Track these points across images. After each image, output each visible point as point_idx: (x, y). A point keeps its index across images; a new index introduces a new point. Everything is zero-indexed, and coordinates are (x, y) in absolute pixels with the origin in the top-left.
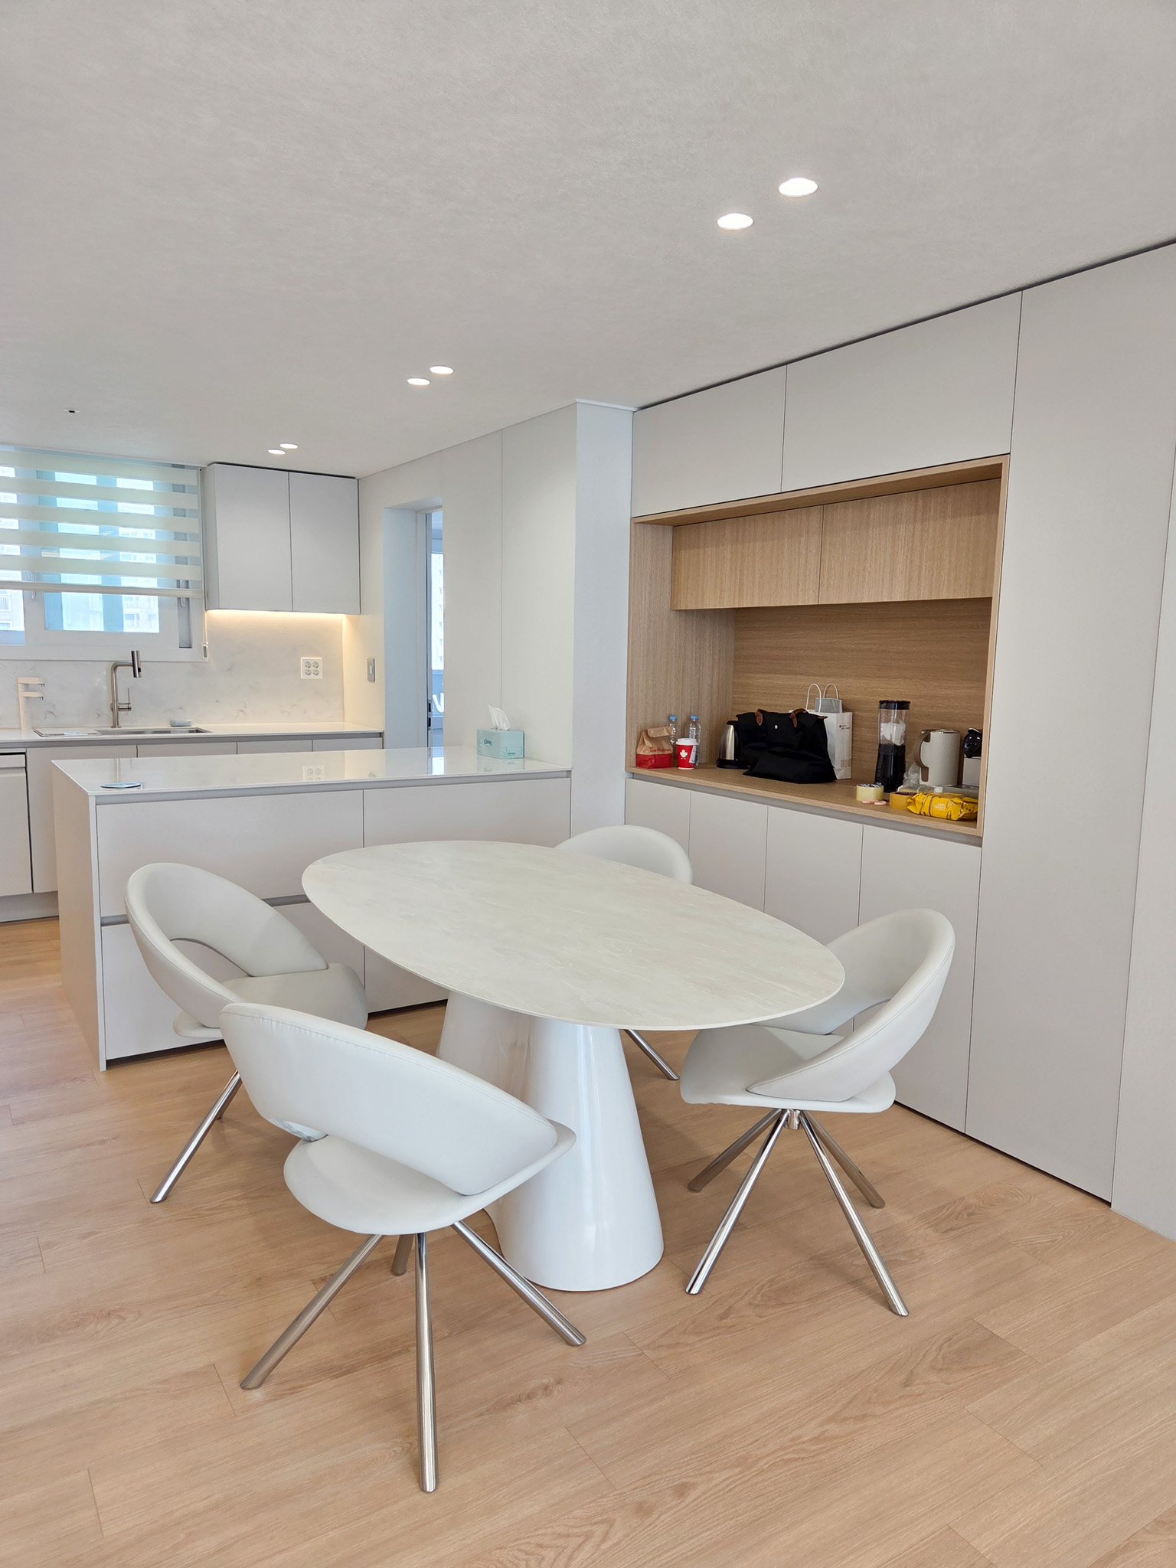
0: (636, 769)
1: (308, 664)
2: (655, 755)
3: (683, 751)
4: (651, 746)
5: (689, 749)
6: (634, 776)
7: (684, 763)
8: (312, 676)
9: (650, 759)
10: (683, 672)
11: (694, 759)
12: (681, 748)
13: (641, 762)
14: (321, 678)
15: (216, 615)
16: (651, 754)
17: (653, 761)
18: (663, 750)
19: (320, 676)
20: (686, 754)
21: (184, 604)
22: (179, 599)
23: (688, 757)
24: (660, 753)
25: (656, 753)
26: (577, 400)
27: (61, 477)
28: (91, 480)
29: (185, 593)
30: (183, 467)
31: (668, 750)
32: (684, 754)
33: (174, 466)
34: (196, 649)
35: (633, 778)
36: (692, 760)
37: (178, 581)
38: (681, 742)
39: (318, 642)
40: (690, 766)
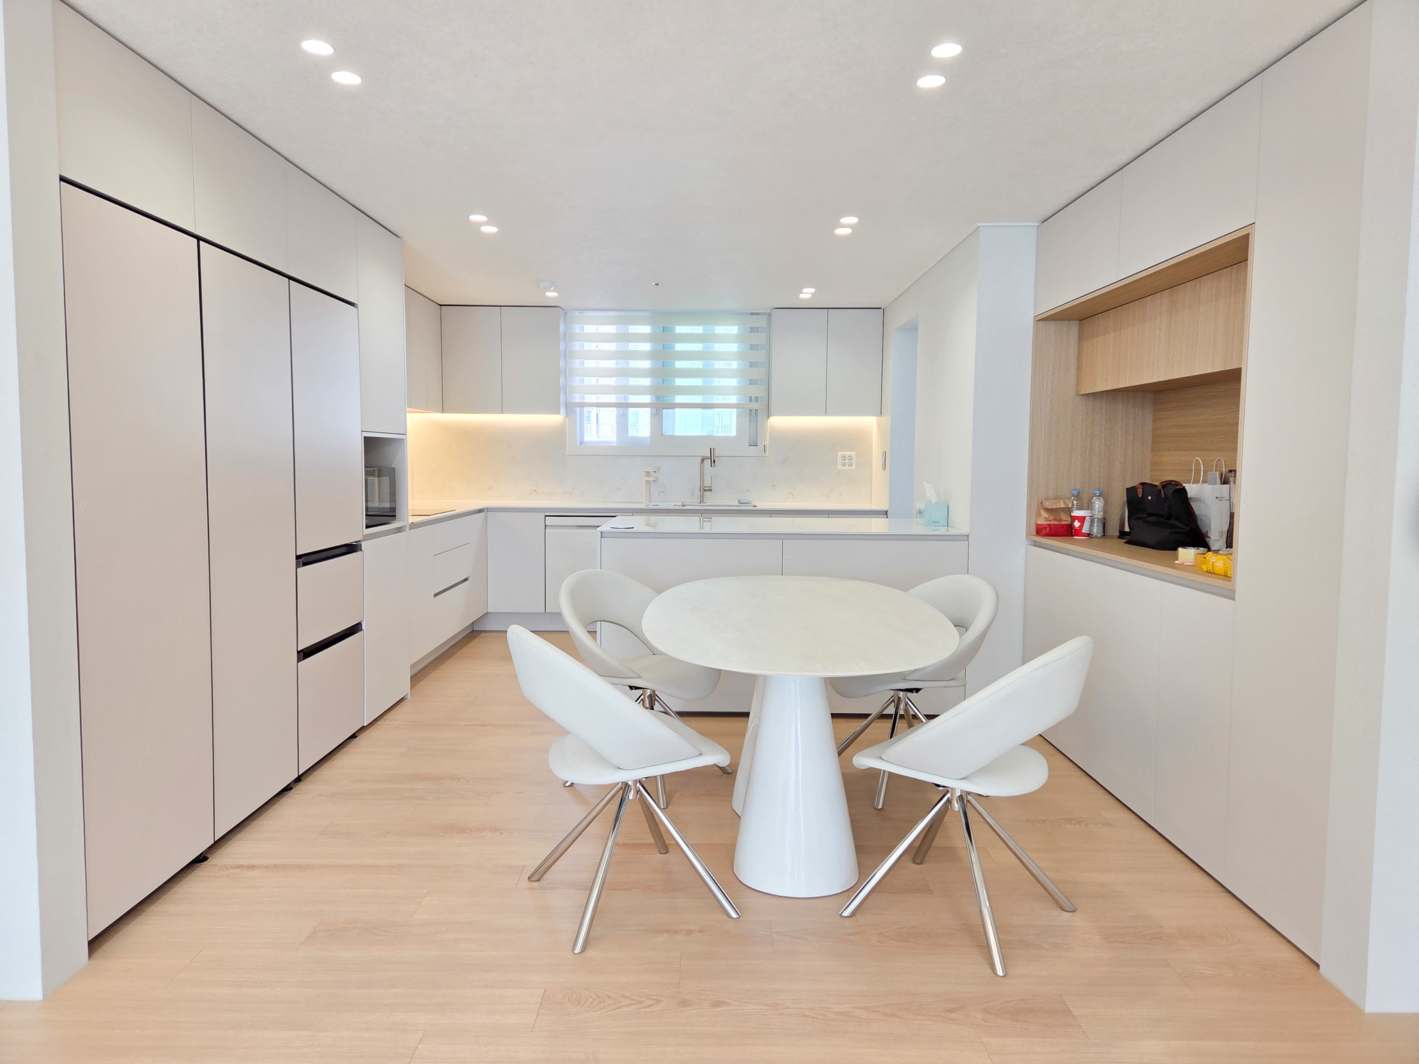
0: (1035, 537)
1: (844, 457)
2: (1050, 525)
3: (1076, 521)
4: (1047, 516)
5: (1082, 519)
6: (1036, 545)
7: (1078, 532)
8: (847, 467)
9: (1045, 528)
10: (1091, 450)
11: (1088, 529)
12: (1074, 518)
13: (1040, 531)
14: (854, 468)
15: (778, 422)
16: (1045, 523)
17: (1048, 529)
18: (1061, 520)
19: (853, 467)
20: (1079, 524)
21: (753, 414)
22: (750, 410)
23: (1081, 527)
24: (1056, 523)
25: (1052, 523)
26: (978, 224)
27: (680, 329)
28: (698, 330)
29: (754, 406)
30: (758, 314)
31: (1065, 520)
32: (1077, 524)
33: (752, 314)
34: (760, 447)
35: (1035, 546)
36: (1085, 530)
37: (751, 398)
38: (1076, 513)
39: (853, 440)
40: (1084, 535)
